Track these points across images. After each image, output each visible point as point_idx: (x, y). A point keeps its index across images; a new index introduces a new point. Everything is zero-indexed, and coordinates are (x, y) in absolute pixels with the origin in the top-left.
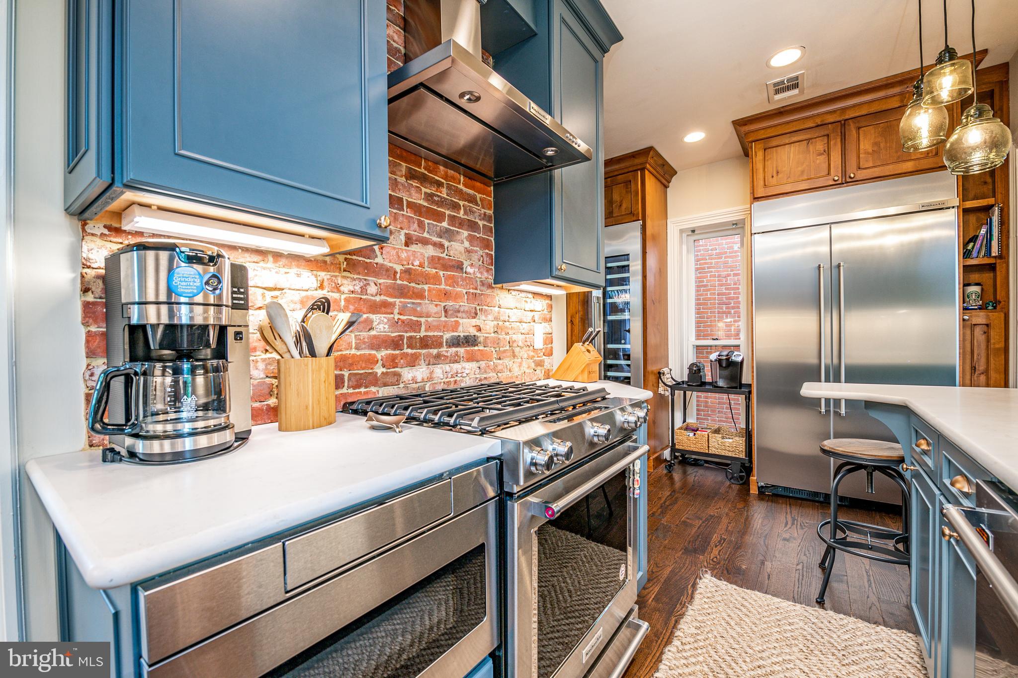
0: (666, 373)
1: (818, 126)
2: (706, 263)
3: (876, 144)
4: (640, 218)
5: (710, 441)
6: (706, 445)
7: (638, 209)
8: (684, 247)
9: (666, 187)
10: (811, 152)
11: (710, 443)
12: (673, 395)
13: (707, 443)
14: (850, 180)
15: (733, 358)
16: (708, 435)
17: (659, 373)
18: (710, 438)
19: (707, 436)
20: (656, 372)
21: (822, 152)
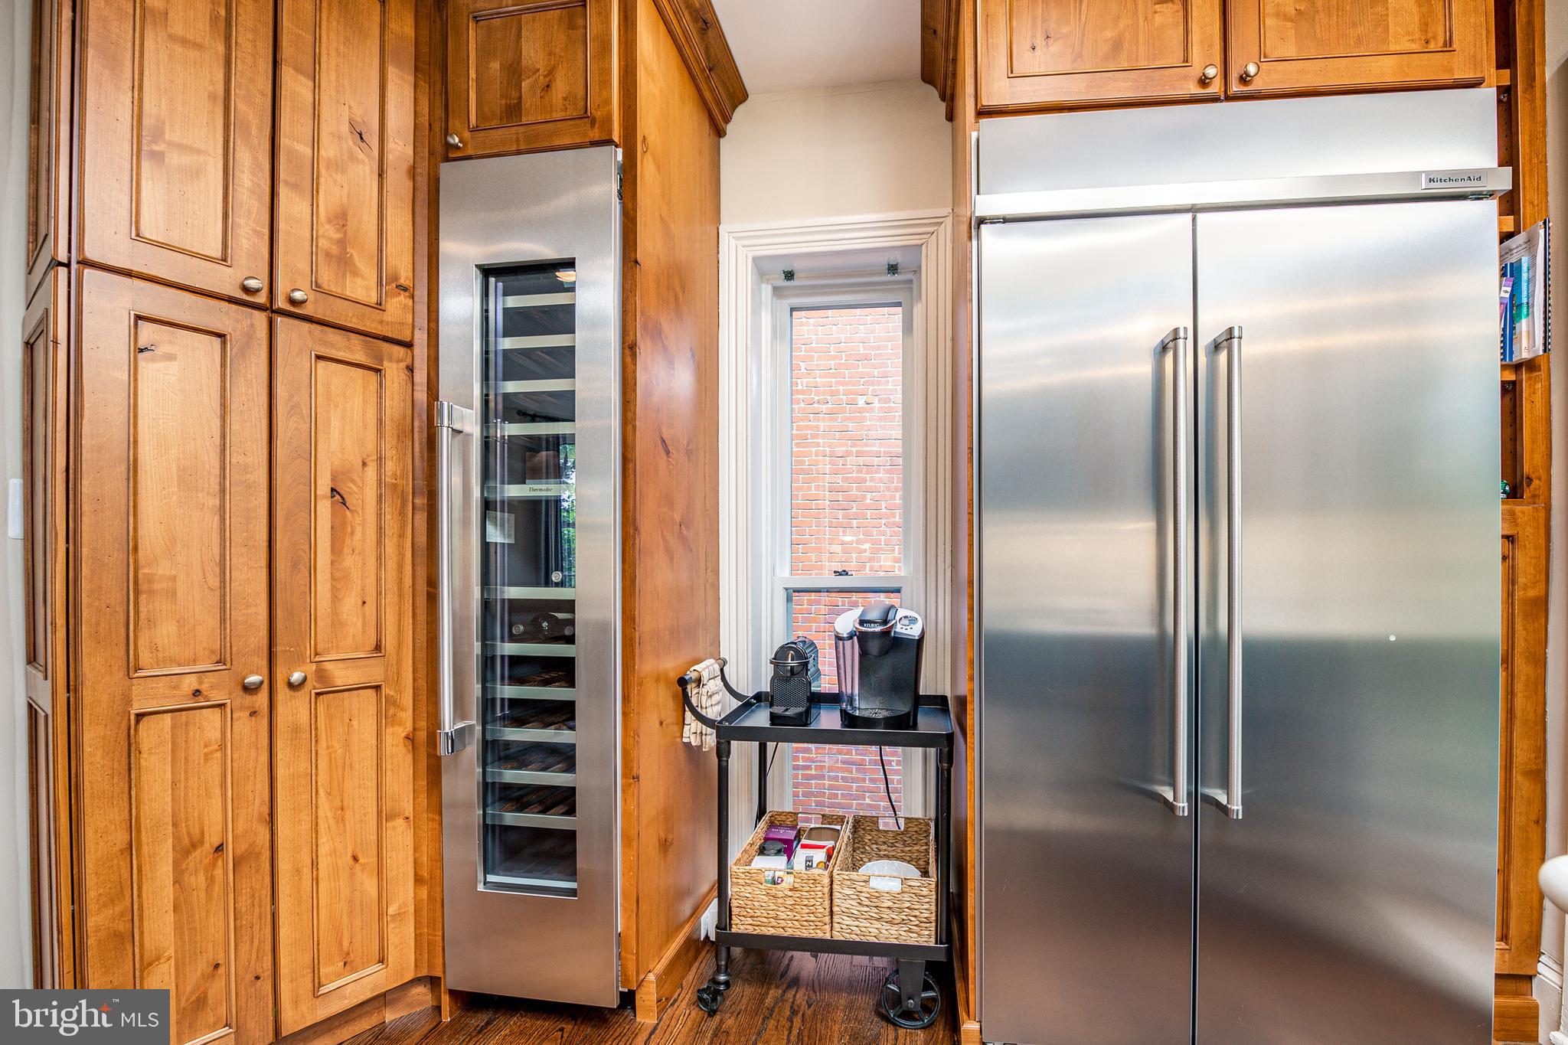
0: (705, 680)
2: (808, 428)
4: (616, 139)
5: (836, 894)
6: (823, 910)
7: (609, 102)
8: (766, 318)
9: (720, 133)
11: (836, 901)
12: (723, 752)
13: (827, 903)
15: (899, 629)
16: (831, 877)
17: (683, 682)
18: (835, 886)
19: (827, 881)
20: (674, 676)
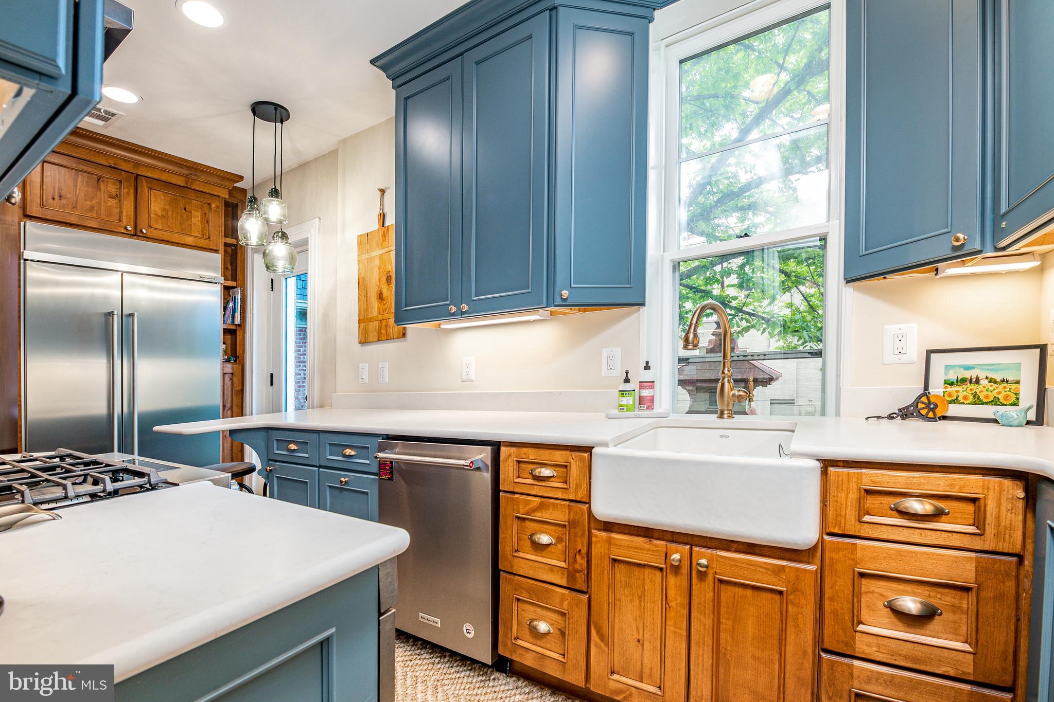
1: (110, 167)
3: (164, 210)
10: (102, 191)
14: (141, 235)
21: (114, 195)
